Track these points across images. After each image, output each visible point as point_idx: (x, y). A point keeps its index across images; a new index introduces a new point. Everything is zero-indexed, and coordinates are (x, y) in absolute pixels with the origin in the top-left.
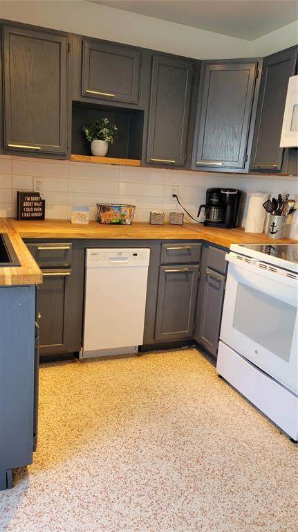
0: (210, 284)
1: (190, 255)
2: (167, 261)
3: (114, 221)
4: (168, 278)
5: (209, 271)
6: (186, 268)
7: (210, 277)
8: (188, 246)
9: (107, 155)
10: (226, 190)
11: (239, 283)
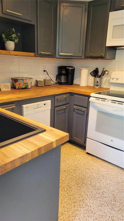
0: (76, 113)
1: (66, 100)
2: (57, 105)
3: (24, 87)
4: (58, 113)
5: (75, 107)
6: (64, 107)
7: (76, 109)
8: (65, 96)
9: (15, 50)
10: (69, 67)
11: (98, 111)
